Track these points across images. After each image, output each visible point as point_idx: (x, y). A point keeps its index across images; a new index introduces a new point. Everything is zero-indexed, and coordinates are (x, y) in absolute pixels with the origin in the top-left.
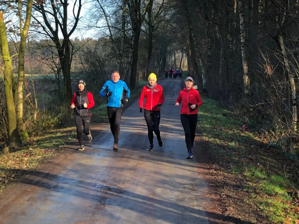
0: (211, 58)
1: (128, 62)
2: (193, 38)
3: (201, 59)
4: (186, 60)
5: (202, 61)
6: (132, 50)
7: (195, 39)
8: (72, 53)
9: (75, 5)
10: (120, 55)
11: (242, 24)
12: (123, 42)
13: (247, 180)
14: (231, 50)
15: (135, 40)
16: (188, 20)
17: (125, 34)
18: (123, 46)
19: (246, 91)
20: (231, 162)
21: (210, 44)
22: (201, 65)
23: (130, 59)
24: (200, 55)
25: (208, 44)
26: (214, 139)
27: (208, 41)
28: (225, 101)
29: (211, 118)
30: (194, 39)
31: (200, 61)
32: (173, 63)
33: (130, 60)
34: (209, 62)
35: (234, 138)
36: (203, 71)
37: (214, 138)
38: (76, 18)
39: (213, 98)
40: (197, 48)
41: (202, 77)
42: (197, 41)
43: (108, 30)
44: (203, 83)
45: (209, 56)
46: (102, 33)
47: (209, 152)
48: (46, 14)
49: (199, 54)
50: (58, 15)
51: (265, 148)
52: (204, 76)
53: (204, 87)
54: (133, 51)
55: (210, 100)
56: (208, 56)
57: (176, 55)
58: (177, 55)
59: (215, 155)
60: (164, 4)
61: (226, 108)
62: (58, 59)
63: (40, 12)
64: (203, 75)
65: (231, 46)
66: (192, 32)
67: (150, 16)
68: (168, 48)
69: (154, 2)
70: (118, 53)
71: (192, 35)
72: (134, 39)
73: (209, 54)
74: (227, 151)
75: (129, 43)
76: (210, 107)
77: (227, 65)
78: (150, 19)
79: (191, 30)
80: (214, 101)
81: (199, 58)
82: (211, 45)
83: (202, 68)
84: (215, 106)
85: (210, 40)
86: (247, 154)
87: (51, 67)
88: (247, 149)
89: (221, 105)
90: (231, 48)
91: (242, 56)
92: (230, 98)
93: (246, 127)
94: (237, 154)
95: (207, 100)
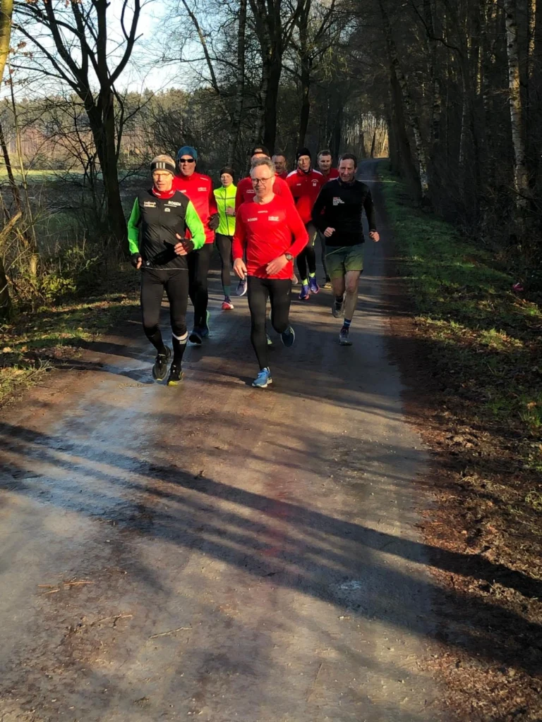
0: (441, 127)
1: (253, 140)
2: (400, 81)
3: (417, 128)
4: (386, 134)
5: (420, 135)
6: (263, 112)
7: (404, 83)
8: (122, 118)
9: (126, 8)
10: (234, 123)
11: (511, 46)
12: (240, 94)
13: (530, 437)
14: (485, 107)
15: (267, 88)
16: (388, 41)
17: (244, 75)
18: (242, 102)
19: (520, 202)
20: (489, 384)
21: (437, 96)
22: (417, 143)
23: (257, 132)
24: (416, 120)
25: (433, 95)
26: (446, 323)
27: (433, 88)
28: (471, 226)
30: (402, 83)
31: (414, 133)
32: (357, 142)
33: (257, 136)
34: (436, 136)
35: (495, 318)
36: (422, 158)
37: (447, 320)
38: (129, 36)
39: (444, 219)
40: (409, 104)
41: (419, 171)
42: (407, 89)
43: (207, 65)
44: (423, 184)
45: (436, 123)
46: (195, 74)
47: (434, 356)
48: (59, 29)
49: (413, 117)
50: (87, 32)
52: (423, 169)
53: (424, 194)
55: (438, 224)
56: (432, 123)
57: (363, 123)
58: (365, 123)
59: (447, 364)
60: (335, 9)
61: (474, 242)
62: (91, 133)
63: (47, 25)
64: (421, 167)
65: (486, 99)
66: (396, 67)
67: (303, 36)
68: (347, 109)
69: (313, 3)
70: (229, 119)
71: (397, 74)
72: (265, 87)
73: (435, 119)
74: (478, 351)
75: (256, 97)
76: (437, 242)
77: (476, 143)
78: (305, 42)
79: (394, 63)
80: (447, 225)
81: (413, 126)
82: (439, 98)
83: (418, 150)
84: (448, 238)
85: (438, 86)
86: (527, 360)
87: (76, 153)
88: (527, 346)
89: (462, 234)
90: (485, 101)
91: (512, 120)
92: (483, 219)
93: (522, 289)
94: (503, 360)
95: (431, 223)
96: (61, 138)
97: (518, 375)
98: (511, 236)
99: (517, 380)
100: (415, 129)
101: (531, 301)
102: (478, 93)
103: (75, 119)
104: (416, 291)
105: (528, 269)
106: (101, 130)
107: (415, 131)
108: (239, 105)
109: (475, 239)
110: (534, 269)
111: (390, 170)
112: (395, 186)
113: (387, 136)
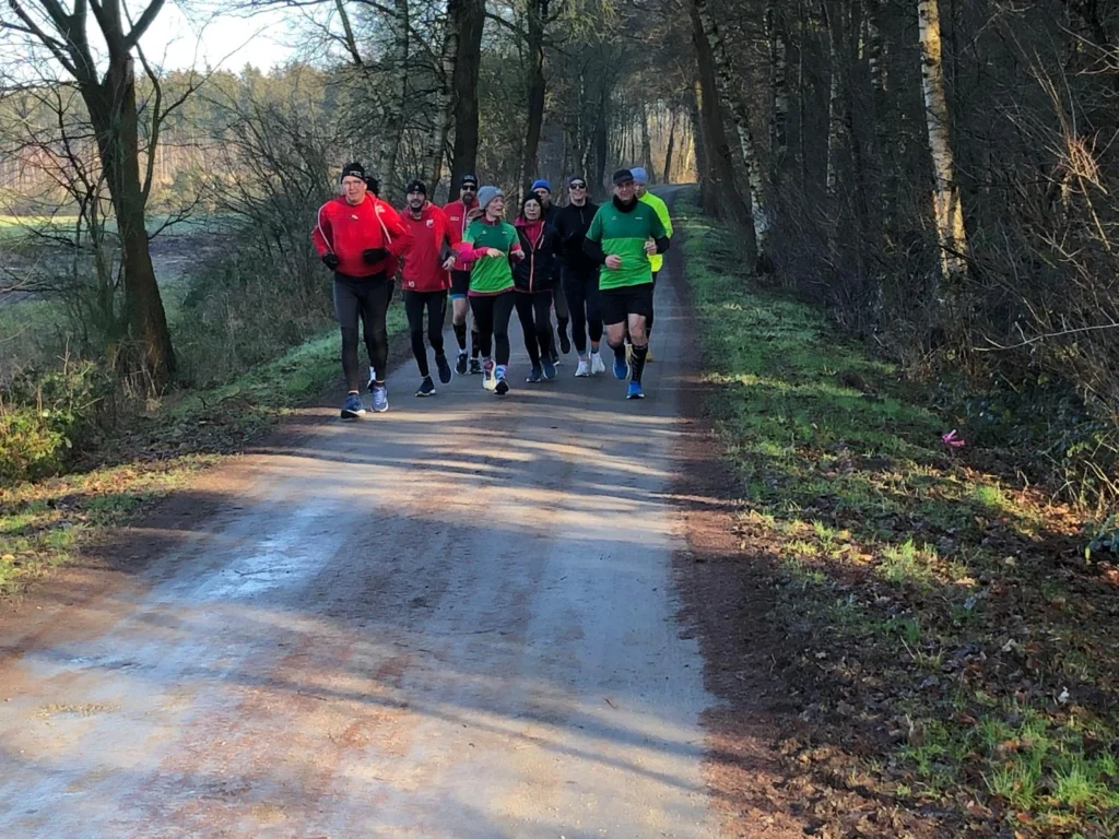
0: (790, 122)
1: (431, 153)
2: (709, 37)
3: (745, 126)
4: (692, 141)
5: (751, 138)
6: (448, 98)
7: (717, 40)
8: (156, 111)
12: (401, 63)
14: (874, 81)
15: (457, 52)
19: (948, 264)
21: (781, 64)
22: (745, 153)
23: (437, 138)
24: (742, 109)
25: (774, 63)
26: (805, 527)
27: (774, 48)
28: (852, 311)
29: (793, 403)
30: (713, 40)
31: (739, 135)
32: (638, 154)
33: (437, 143)
34: (782, 141)
35: (911, 515)
36: (754, 181)
37: (808, 520)
39: (802, 297)
40: (728, 79)
41: (751, 206)
42: (723, 52)
43: (338, 12)
44: (758, 230)
45: (780, 117)
46: (310, 28)
47: (778, 614)
49: (736, 104)
51: (1071, 565)
52: (757, 201)
53: (761, 250)
54: (449, 101)
55: (789, 306)
56: (774, 116)
57: (649, 120)
58: (652, 121)
59: (809, 634)
61: (860, 344)
64: (754, 199)
65: (874, 65)
66: (701, 10)
68: (617, 95)
70: (382, 112)
71: (704, 24)
72: (453, 50)
73: (778, 109)
75: (433, 69)
76: (786, 344)
77: (857, 149)
80: (807, 310)
81: (737, 122)
82: (786, 69)
83: (748, 165)
84: (807, 335)
85: (783, 46)
86: (989, 620)
87: (65, 181)
88: (984, 583)
89: (836, 328)
90: (874, 69)
91: (927, 104)
92: (876, 296)
93: (963, 443)
94: (934, 621)
95: (775, 305)
96: (35, 153)
97: (971, 662)
98: (934, 331)
99: (970, 674)
100: (739, 128)
101: (984, 471)
102: (861, 57)
103: (60, 113)
104: (743, 454)
105: (971, 397)
106: (109, 133)
107: (740, 130)
108: (400, 84)
109: (862, 338)
110: (981, 398)
111: (700, 205)
112: (707, 236)
113: (692, 144)
